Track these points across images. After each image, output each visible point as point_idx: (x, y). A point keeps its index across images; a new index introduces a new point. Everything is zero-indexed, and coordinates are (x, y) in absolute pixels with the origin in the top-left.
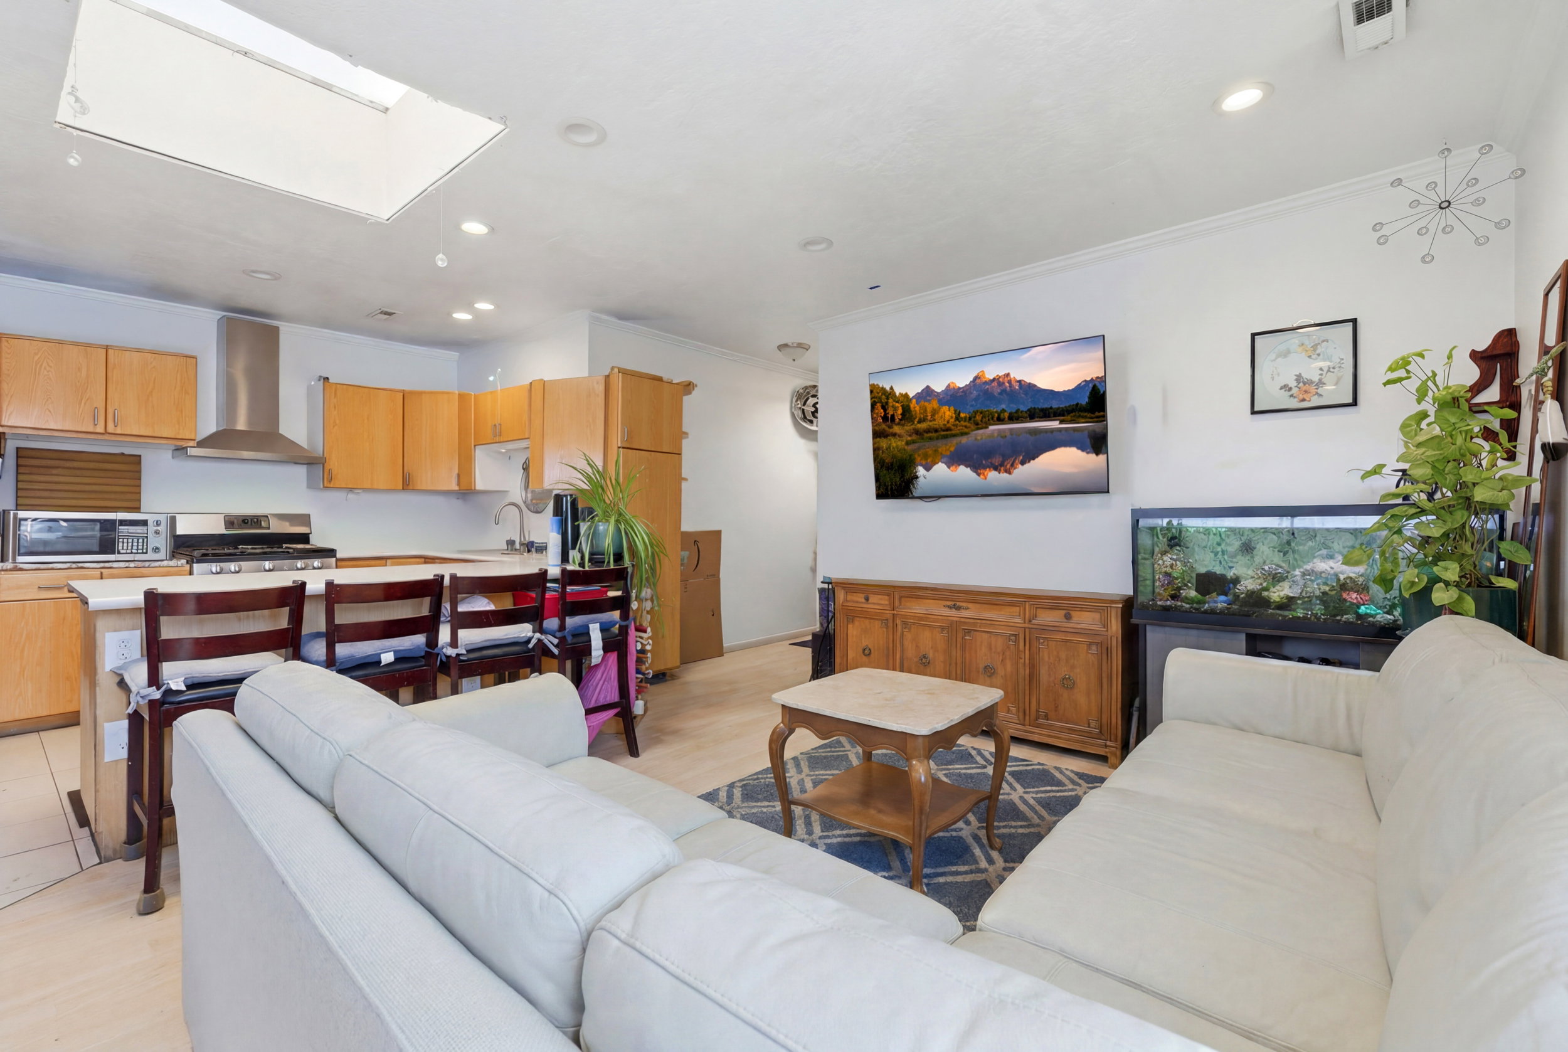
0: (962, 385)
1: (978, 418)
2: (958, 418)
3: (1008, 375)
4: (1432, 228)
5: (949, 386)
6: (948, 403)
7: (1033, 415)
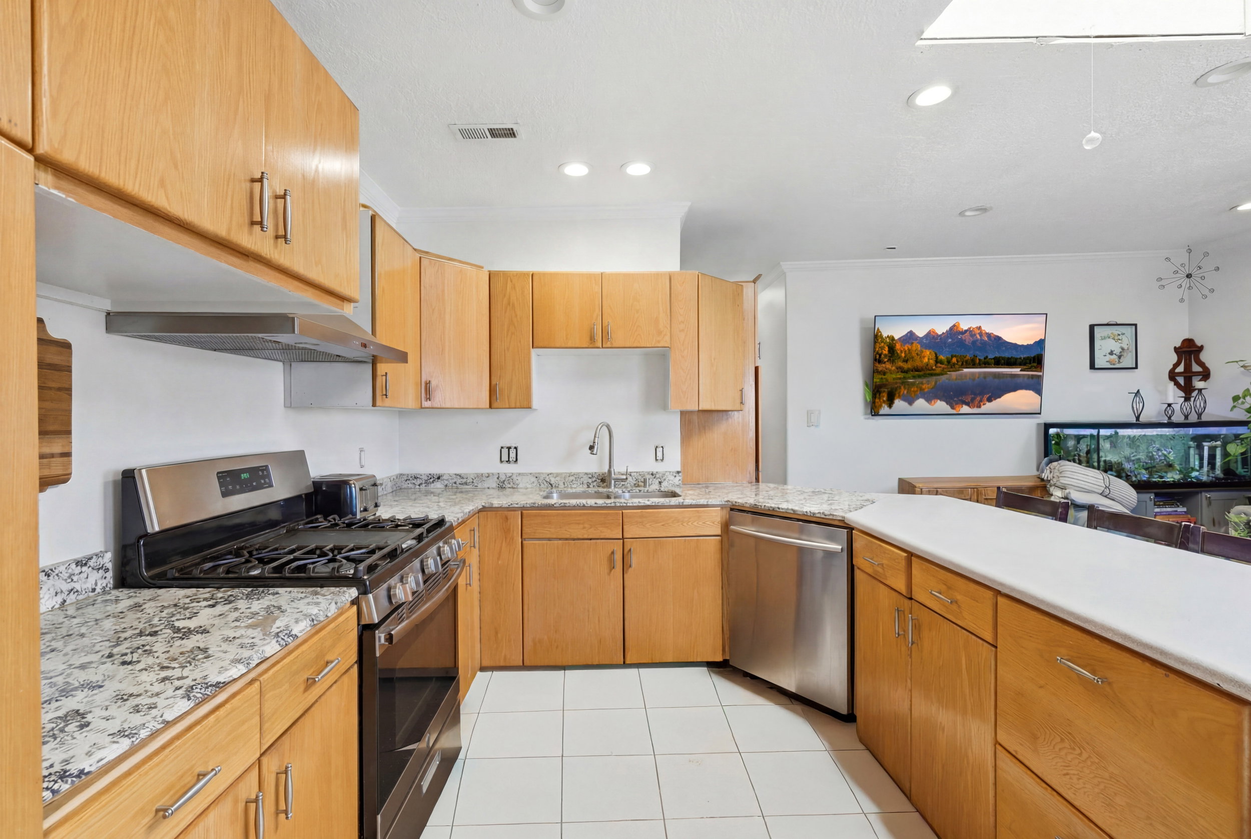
0: (940, 333)
1: (954, 360)
2: (937, 361)
3: (980, 328)
4: (1183, 285)
5: (929, 333)
6: (927, 347)
7: (998, 362)
